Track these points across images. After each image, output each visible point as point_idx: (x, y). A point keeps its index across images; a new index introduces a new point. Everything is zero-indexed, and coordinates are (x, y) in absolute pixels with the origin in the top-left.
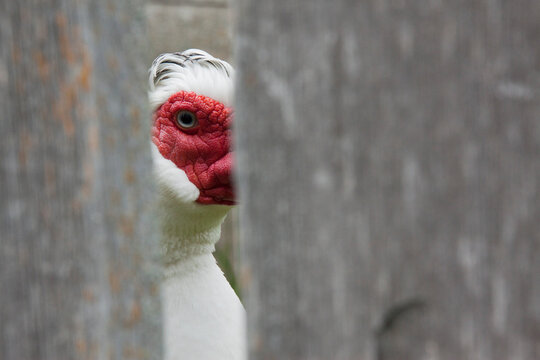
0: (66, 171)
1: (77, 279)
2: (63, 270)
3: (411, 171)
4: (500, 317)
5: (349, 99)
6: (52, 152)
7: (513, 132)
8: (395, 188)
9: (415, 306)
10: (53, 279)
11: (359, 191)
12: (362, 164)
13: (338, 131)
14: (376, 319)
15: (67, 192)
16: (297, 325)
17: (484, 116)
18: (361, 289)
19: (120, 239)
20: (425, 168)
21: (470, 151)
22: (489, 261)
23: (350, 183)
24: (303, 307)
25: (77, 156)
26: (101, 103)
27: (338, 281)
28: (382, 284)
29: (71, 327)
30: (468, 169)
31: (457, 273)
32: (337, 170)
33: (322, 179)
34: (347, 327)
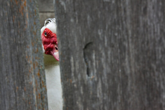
0: (22, 23)
1: (25, 44)
2: (23, 42)
3: (89, 17)
4: (106, 44)
5: (76, 4)
6: (19, 19)
7: (107, 9)
8: (86, 21)
9: (91, 43)
10: (21, 44)
11: (79, 22)
12: (79, 17)
13: (75, 11)
14: (83, 47)
15: (23, 27)
16: (69, 49)
17: (102, 6)
18: (80, 41)
20: (91, 17)
21: (99, 12)
22: (104, 33)
23: (77, 21)
24: (69, 45)
25: (24, 20)
26: (28, 9)
27: (76, 40)
28: (84, 40)
29: (25, 54)
30: (99, 16)
31: (98, 36)
32: (75, 18)
33: (72, 20)
34: (78, 48)
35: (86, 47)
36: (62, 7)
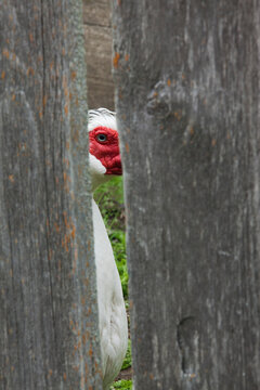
0: (66, 264)
1: (70, 300)
2: (65, 297)
3: (189, 275)
4: (219, 324)
5: (168, 250)
6: (61, 257)
7: (224, 266)
8: (184, 280)
9: (191, 318)
10: (61, 299)
11: (171, 280)
12: (172, 272)
13: (164, 260)
14: (178, 323)
15: (66, 271)
16: (150, 321)
17: (214, 260)
18: (172, 312)
19: (85, 286)
20: (194, 274)
21: (210, 270)
22: (216, 306)
23: (168, 277)
24: (152, 316)
25: (70, 260)
26: (78, 242)
27: (164, 308)
28: (180, 310)
29: (68, 316)
30: (209, 275)
31: (206, 309)
32: (164, 272)
33: (159, 275)
34: (167, 324)
35: (181, 323)
36: (142, 249)
